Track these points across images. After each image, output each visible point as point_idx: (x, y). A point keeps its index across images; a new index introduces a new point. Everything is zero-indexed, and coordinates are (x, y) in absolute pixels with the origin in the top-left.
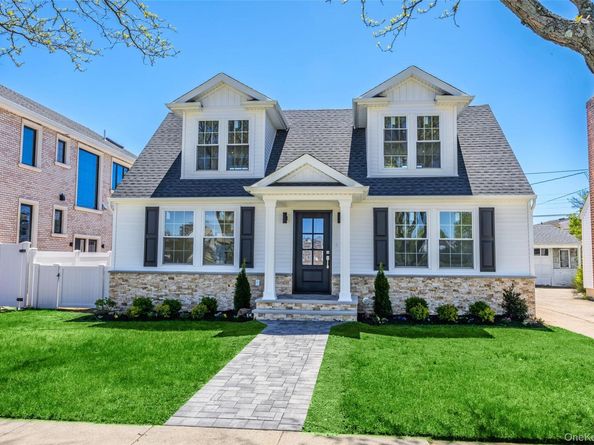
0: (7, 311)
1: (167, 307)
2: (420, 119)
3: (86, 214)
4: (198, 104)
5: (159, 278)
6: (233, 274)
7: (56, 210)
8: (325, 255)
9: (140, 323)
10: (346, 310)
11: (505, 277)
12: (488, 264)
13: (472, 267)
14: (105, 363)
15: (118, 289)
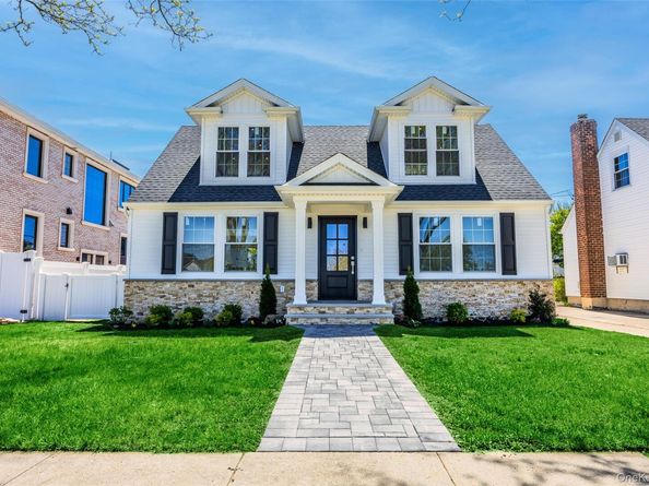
0: (10, 323)
1: (189, 314)
2: (439, 129)
3: (93, 229)
4: (218, 109)
5: (177, 286)
6: (257, 281)
7: (63, 224)
8: (350, 261)
9: (161, 331)
10: (381, 313)
11: (526, 280)
12: (510, 267)
13: (494, 270)
14: (139, 371)
15: (134, 298)
